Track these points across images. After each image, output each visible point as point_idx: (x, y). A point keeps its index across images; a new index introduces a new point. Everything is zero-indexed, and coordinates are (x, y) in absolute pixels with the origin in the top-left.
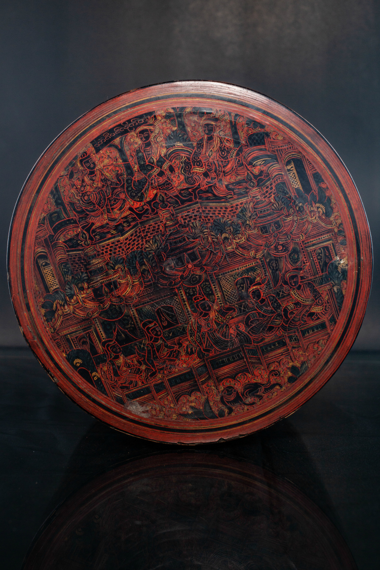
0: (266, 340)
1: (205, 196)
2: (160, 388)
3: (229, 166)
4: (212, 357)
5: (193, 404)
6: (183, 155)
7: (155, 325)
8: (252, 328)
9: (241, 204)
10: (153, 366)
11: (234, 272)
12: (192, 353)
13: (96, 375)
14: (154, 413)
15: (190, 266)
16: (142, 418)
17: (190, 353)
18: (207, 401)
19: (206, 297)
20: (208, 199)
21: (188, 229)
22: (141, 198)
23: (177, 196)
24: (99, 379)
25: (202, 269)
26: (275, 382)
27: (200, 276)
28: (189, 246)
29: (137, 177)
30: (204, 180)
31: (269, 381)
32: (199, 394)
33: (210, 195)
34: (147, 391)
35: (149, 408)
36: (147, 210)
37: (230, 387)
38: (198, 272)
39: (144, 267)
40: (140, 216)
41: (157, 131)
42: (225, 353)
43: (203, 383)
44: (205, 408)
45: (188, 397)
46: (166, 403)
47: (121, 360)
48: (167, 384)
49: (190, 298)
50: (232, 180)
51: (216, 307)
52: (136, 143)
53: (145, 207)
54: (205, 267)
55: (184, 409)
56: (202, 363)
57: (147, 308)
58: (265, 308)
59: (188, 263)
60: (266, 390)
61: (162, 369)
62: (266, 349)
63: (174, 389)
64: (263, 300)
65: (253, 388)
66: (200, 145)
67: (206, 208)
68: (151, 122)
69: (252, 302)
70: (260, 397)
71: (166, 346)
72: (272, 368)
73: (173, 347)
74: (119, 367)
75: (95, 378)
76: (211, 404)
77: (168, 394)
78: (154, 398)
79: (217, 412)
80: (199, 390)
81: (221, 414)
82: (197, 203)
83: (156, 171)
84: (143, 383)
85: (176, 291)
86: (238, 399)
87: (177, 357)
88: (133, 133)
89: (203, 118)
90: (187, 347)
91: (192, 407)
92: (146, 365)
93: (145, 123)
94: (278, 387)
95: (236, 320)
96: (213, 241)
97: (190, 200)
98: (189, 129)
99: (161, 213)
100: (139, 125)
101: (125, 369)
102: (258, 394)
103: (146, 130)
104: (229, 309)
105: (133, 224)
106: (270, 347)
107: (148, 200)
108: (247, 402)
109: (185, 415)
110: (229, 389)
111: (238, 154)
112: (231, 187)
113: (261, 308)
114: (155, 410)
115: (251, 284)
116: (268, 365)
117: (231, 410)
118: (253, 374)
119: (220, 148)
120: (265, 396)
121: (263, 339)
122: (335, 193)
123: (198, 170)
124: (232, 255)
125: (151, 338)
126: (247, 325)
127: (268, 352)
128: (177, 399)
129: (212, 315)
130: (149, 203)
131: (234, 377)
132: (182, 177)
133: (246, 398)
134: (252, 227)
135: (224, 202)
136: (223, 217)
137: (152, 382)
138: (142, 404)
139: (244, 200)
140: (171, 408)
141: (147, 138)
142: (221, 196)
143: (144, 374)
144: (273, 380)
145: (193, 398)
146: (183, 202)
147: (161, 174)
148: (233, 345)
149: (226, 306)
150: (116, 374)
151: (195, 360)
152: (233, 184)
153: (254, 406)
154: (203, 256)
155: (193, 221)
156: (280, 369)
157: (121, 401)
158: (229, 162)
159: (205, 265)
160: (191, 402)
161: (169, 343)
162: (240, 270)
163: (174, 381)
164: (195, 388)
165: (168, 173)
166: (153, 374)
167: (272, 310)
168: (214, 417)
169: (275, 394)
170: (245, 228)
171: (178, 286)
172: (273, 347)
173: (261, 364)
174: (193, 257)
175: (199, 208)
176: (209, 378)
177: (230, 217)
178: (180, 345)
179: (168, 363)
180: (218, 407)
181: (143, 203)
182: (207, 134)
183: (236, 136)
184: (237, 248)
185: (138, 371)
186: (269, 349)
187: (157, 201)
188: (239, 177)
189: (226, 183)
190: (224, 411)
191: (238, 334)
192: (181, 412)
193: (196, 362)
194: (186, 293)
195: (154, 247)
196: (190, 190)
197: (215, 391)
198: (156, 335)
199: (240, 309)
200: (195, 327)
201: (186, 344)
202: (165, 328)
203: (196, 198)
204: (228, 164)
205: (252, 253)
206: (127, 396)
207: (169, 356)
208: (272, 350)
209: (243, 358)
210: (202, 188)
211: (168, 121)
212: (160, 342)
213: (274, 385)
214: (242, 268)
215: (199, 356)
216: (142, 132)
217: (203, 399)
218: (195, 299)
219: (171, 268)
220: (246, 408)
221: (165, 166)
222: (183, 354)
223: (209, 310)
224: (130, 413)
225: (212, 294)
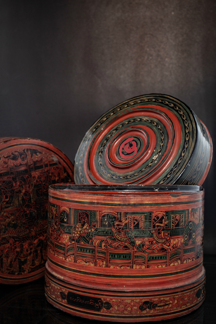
0: (6, 177)
1: (18, 239)
2: (46, 166)
3: (6, 250)
4: (27, 174)
5: (37, 156)
6: (22, 256)
7: (44, 191)
8: (11, 183)
9: (5, 235)
10: (47, 175)
11: (13, 207)
12: (33, 177)
13: (65, 175)
14: (50, 156)
15: (28, 212)
16: (54, 155)
17: (34, 177)
18: (32, 157)
19: (25, 199)
20: (17, 238)
21: (26, 227)
22: (39, 240)
23: (27, 240)
24: (65, 173)
25: (24, 210)
26: (6, 159)
27: (25, 207)
28: (27, 220)
30: (17, 246)
31: (8, 160)
32: (34, 160)
33: (16, 239)
34: (51, 165)
35: (51, 158)
36: (38, 235)
37: (23, 160)
38: (26, 209)
39: (43, 213)
40: (41, 233)
41: (29, 265)
42: (22, 175)
43: (32, 164)
44: (33, 154)
45: (38, 160)
46: (45, 159)
47: (57, 178)
48: (44, 166)
49: (30, 199)
50: (6, 244)
51: (22, 194)
52: (37, 261)
53: (39, 236)
54: (23, 211)
55: (40, 155)
56: (31, 172)
57: (45, 198)
58: (5, 191)
59: (28, 213)
60: (10, 157)
61: (44, 173)
62: (7, 174)
63: (42, 164)
64: (5, 194)
65: (15, 158)
66: (15, 259)
67: (18, 234)
68: (30, 269)
69: (9, 195)
70: (12, 154)
71: (41, 181)
72: (6, 165)
73: (39, 181)
74: (58, 176)
75: (66, 173)
76: (30, 155)
77: (44, 162)
78: (49, 162)
79: (29, 151)
80: (34, 162)
81: (27, 150)
82: (21, 237)
83: (32, 251)
84: (51, 169)
85: (34, 203)
86: (21, 154)
87: (39, 176)
88: (37, 265)
89: (12, 270)
90: (35, 180)
91: (37, 155)
92: (49, 176)
93: (32, 269)
94: (5, 156)
95: (16, 188)
96: (18, 221)
97: (23, 238)
98: (18, 266)
99: (34, 234)
100: (34, 268)
101: (56, 175)
102: (13, 155)
103: (33, 266)
104: (17, 192)
105: (44, 230)
106: (5, 174)
107: (37, 239)
108: (17, 153)
109: (40, 153)
110: (23, 159)
111: (2, 255)
112: (7, 242)
113: (6, 191)
114: (49, 157)
115: (8, 202)
116: (7, 167)
117: (24, 150)
118: (14, 164)
119: (8, 258)
120: (10, 154)
121: (8, 178)
123: (18, 250)
124: (12, 214)
125: (46, 186)
126: (12, 185)
127: (6, 172)
128: (41, 160)
129: (24, 191)
130: (37, 238)
131: (21, 165)
132: (24, 247)
133: (18, 155)
134: (3, 225)
135: (11, 236)
136: (13, 230)
137: (48, 168)
138: (53, 160)
139: (4, 236)
140: (44, 157)
141: (33, 263)
142: (12, 239)
143: (51, 172)
144: (6, 160)
145: (36, 159)
146: (26, 237)
147: (31, 249)
148: (19, 178)
149: (18, 194)
150: (59, 174)
151: (33, 174)
152: (6, 243)
153: (15, 151)
154: (23, 215)
155: (24, 230)
156: (3, 164)
157: (60, 163)
158: (6, 252)
159: (22, 211)
160: (37, 157)
161: (40, 182)
162: (11, 208)
163: (41, 167)
164: (35, 163)
165: (29, 249)
166: (47, 171)
167: (2, 190)
168: (30, 150)
169: (6, 154)
170: (5, 225)
171: (33, 204)
172: (4, 174)
173: (10, 168)
174: (26, 215)
175: (21, 234)
176: (30, 166)
177: (10, 230)
178: (37, 181)
179: (42, 175)
180: (28, 154)
181: (39, 238)
182: (12, 264)
184: (10, 217)
185: (52, 173)
186: (6, 174)
187: (34, 239)
188: (4, 246)
189: (9, 244)
190: (27, 151)
191: (16, 182)
192: (41, 154)
193: (33, 173)
194: (31, 201)
195: (39, 221)
196: (22, 242)
197: (28, 160)
198: (44, 186)
199: (14, 192)
200: (31, 187)
201: (35, 181)
202: (41, 189)
203: (21, 239)
205: (5, 214)
206: (57, 165)
207: (41, 177)
208: (5, 173)
209: (16, 172)
210: (18, 242)
211: (24, 269)
212: (43, 183)
213: (6, 158)
214: (10, 208)
215: (31, 175)
216: (34, 265)
217: (33, 158)
218: (28, 198)
219: (34, 212)
220: (18, 151)
221: (29, 252)
222: (36, 178)
223: (24, 193)
224: (57, 158)
225: (22, 199)
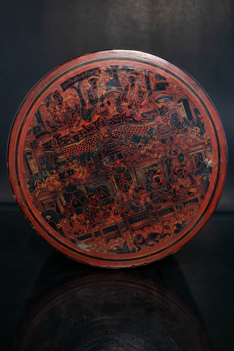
0: (162, 208)
1: (128, 120)
2: (97, 234)
3: (144, 102)
4: (129, 217)
5: (117, 245)
6: (116, 95)
7: (96, 196)
8: (154, 200)
9: (150, 125)
10: (94, 221)
11: (144, 166)
12: (117, 214)
13: (59, 225)
14: (93, 249)
15: (118, 162)
16: (86, 252)
17: (116, 214)
18: (126, 243)
19: (126, 181)
20: (130, 122)
21: (117, 139)
22: (90, 120)
23: (111, 119)
24: (61, 228)
25: (125, 164)
26: (167, 233)
27: (124, 168)
28: (118, 150)
29: (88, 107)
30: (128, 110)
31: (163, 232)
32: (120, 239)
33: (131, 119)
34: (90, 236)
35: (90, 246)
36: (93, 127)
37: (139, 235)
38: (123, 166)
39: (90, 162)
40: (89, 131)
41: (101, 80)
42: (138, 214)
43: (123, 232)
44: (124, 247)
45: (114, 240)
46: (101, 243)
48: (102, 232)
49: (117, 181)
50: (145, 111)
51: (133, 187)
52: (88, 86)
53: (92, 126)
54: (127, 163)
55: (112, 247)
56: (123, 220)
57: (92, 186)
58: (162, 188)
59: (117, 160)
60: (161, 237)
61: (99, 223)
62: (162, 213)
63: (106, 235)
64: (161, 184)
65: (153, 236)
66: (127, 89)
67: (129, 127)
68: (97, 74)
69: (154, 184)
70: (157, 241)
71: (102, 209)
72: (165, 224)
73: (106, 210)
74: (73, 221)
75: (59, 227)
76: (128, 245)
77: (102, 238)
78: (94, 240)
79: (131, 250)
80: (121, 236)
81: (134, 251)
82: (124, 124)
83: (99, 104)
84: (87, 231)
85: (109, 176)
86: (144, 242)
87: (108, 216)
88: (86, 80)
89: (129, 73)
90: (115, 210)
91: (116, 246)
92: (90, 220)
93: (94, 74)
94: (168, 236)
95: (144, 195)
96: (133, 147)
97: (120, 122)
98: (120, 79)
99: (101, 129)
100: (90, 76)
101: (77, 222)
102: (156, 239)
103: (94, 79)
104: (141, 188)
105: (84, 135)
106: (165, 212)
107: (94, 121)
108: (150, 244)
109: (112, 251)
111: (149, 95)
112: (144, 115)
113: (160, 188)
114: (94, 247)
115: (154, 174)
116: (163, 223)
117: (139, 249)
118: (154, 228)
119: (139, 91)
120: (160, 241)
121: (160, 207)
122: (206, 121)
123: (125, 104)
124: (144, 156)
125: (93, 204)
126: (151, 198)
127: (163, 215)
128: (108, 241)
129: (131, 192)
130: (95, 123)
131: (142, 229)
132: (115, 108)
133: (149, 241)
134: (156, 139)
135: (140, 124)
136: (139, 133)
137: (93, 231)
138: (86, 243)
139: (152, 123)
140: (104, 246)
141: (95, 83)
142: (138, 120)
143: (88, 226)
144: (166, 231)
145: (117, 241)
146: (115, 123)
147: (102, 106)
148: (142, 210)
149: (139, 187)
150: (71, 225)
151: (119, 218)
152: (146, 113)
153: (153, 246)
154: (126, 156)
155: (120, 135)
156: (170, 225)
157: (74, 241)
158: (143, 100)
159: (127, 161)
160: (116, 243)
161: (104, 208)
162: (148, 165)
163: (106, 231)
164: (119, 235)
165: (107, 105)
166: (94, 226)
167: (166, 190)
168: (129, 252)
169: (166, 240)
170: (152, 140)
171: (110, 174)
172: (166, 212)
173: (159, 222)
174: (120, 156)
175: (124, 127)
176: (127, 229)
177: (143, 133)
178: (111, 209)
179: (102, 219)
180: (132, 246)
181: (91, 123)
182: (131, 82)
183: (149, 85)
184: (147, 152)
185: (85, 224)
186: (164, 213)
187: (100, 122)
188: (149, 109)
189: (141, 113)
190: (136, 249)
191: (145, 203)
192: (110, 249)
193: (119, 219)
194: (115, 178)
195: (97, 150)
196: (120, 116)
197: (130, 237)
198: (96, 202)
199: (147, 189)
200: (120, 198)
201: (114, 208)
202: (101, 198)
203: (123, 121)
204: (143, 101)
205: (156, 155)
206: (78, 238)
207: (104, 215)
208: (166, 214)
209: (148, 218)
210: (127, 115)
211: (108, 74)
212: (98, 207)
213: (166, 234)
214: (149, 164)
215: (121, 216)
216: (92, 80)
217: (123, 241)
218: (120, 182)
219: (106, 163)
220: (149, 247)
221: (105, 101)
222: (112, 214)
223: (129, 188)
224: (79, 248)
225: (131, 179)
